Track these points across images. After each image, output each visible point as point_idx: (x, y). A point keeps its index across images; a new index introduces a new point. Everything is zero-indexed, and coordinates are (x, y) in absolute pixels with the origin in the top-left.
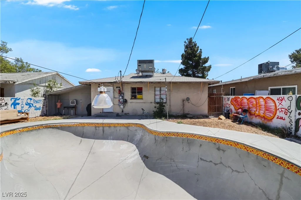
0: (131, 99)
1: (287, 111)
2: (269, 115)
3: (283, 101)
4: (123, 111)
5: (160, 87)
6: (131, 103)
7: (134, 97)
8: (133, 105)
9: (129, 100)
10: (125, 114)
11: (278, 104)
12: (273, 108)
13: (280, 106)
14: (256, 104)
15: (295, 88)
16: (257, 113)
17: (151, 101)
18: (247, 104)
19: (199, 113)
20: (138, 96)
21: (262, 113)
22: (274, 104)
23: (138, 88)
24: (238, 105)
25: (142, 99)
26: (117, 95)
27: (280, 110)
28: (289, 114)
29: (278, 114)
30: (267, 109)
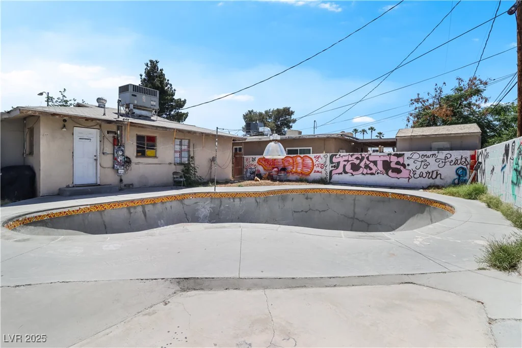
0: (137, 156)
1: (323, 166)
2: (306, 170)
3: (320, 159)
4: (121, 180)
5: (181, 140)
6: (137, 164)
7: (141, 152)
8: (142, 168)
9: (134, 160)
10: (125, 186)
11: (315, 161)
12: (311, 164)
13: (317, 162)
14: (293, 162)
15: (310, 149)
16: (294, 170)
17: (170, 162)
18: (282, 163)
19: (224, 177)
20: (148, 152)
21: (299, 170)
22: (311, 161)
23: (148, 137)
24: (270, 165)
25: (155, 157)
26: (109, 148)
27: (317, 165)
28: (325, 167)
29: (315, 169)
30: (304, 166)
